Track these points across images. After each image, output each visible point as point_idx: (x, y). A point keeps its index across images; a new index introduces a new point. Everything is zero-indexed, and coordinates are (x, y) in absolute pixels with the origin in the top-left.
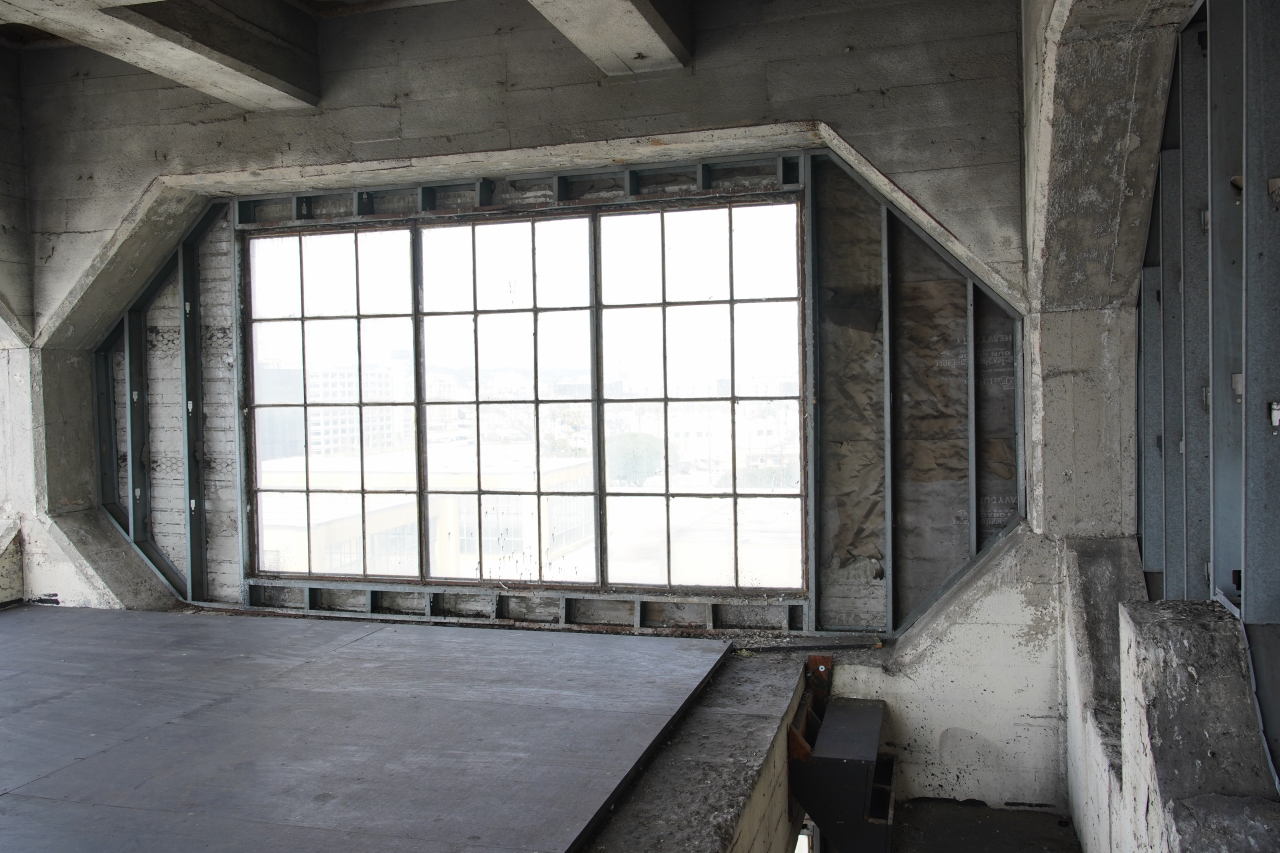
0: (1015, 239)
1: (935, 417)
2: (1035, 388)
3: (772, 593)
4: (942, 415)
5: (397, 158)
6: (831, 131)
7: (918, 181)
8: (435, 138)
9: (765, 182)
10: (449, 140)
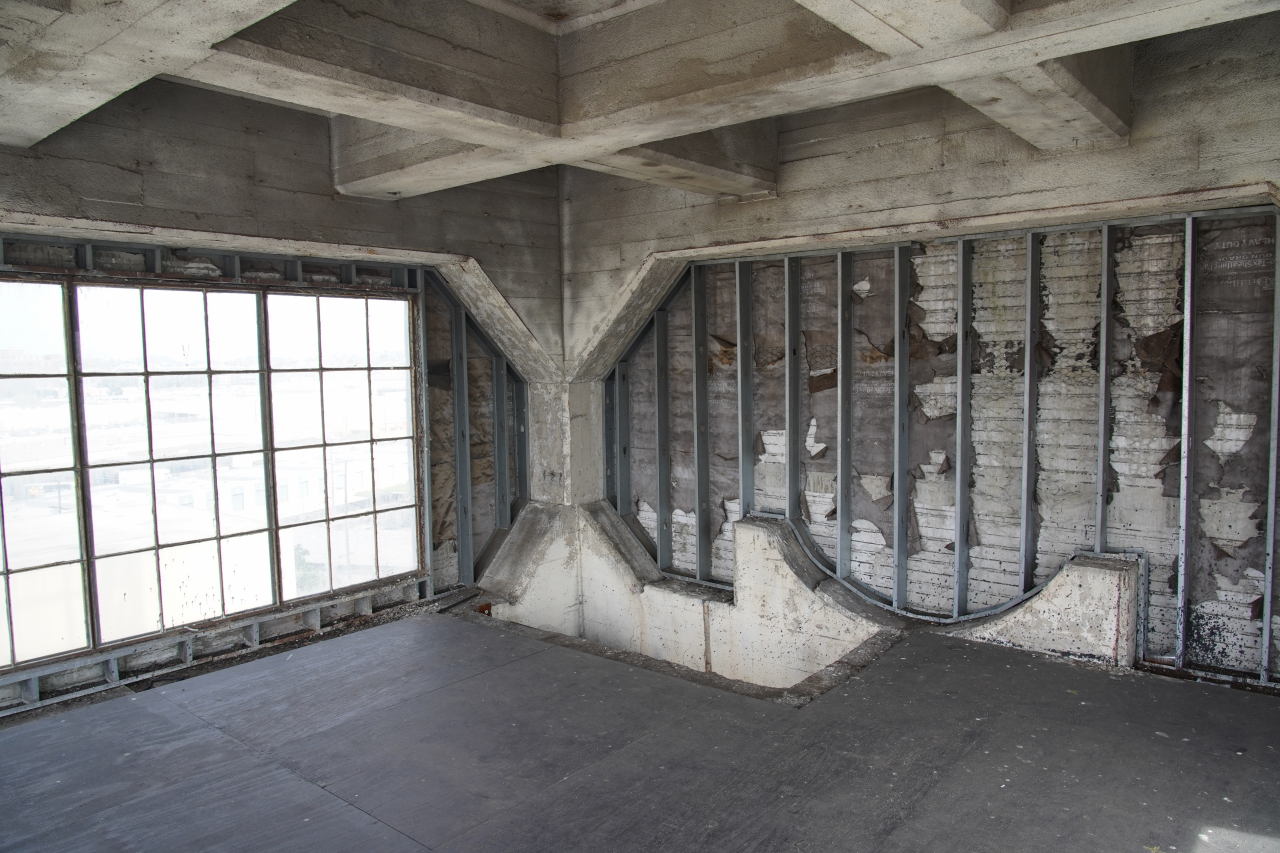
0: (560, 342)
1: (480, 444)
2: (566, 425)
3: (403, 577)
4: (483, 443)
5: (139, 224)
6: (477, 265)
7: (519, 303)
8: (182, 212)
9: (382, 282)
10: (197, 217)
